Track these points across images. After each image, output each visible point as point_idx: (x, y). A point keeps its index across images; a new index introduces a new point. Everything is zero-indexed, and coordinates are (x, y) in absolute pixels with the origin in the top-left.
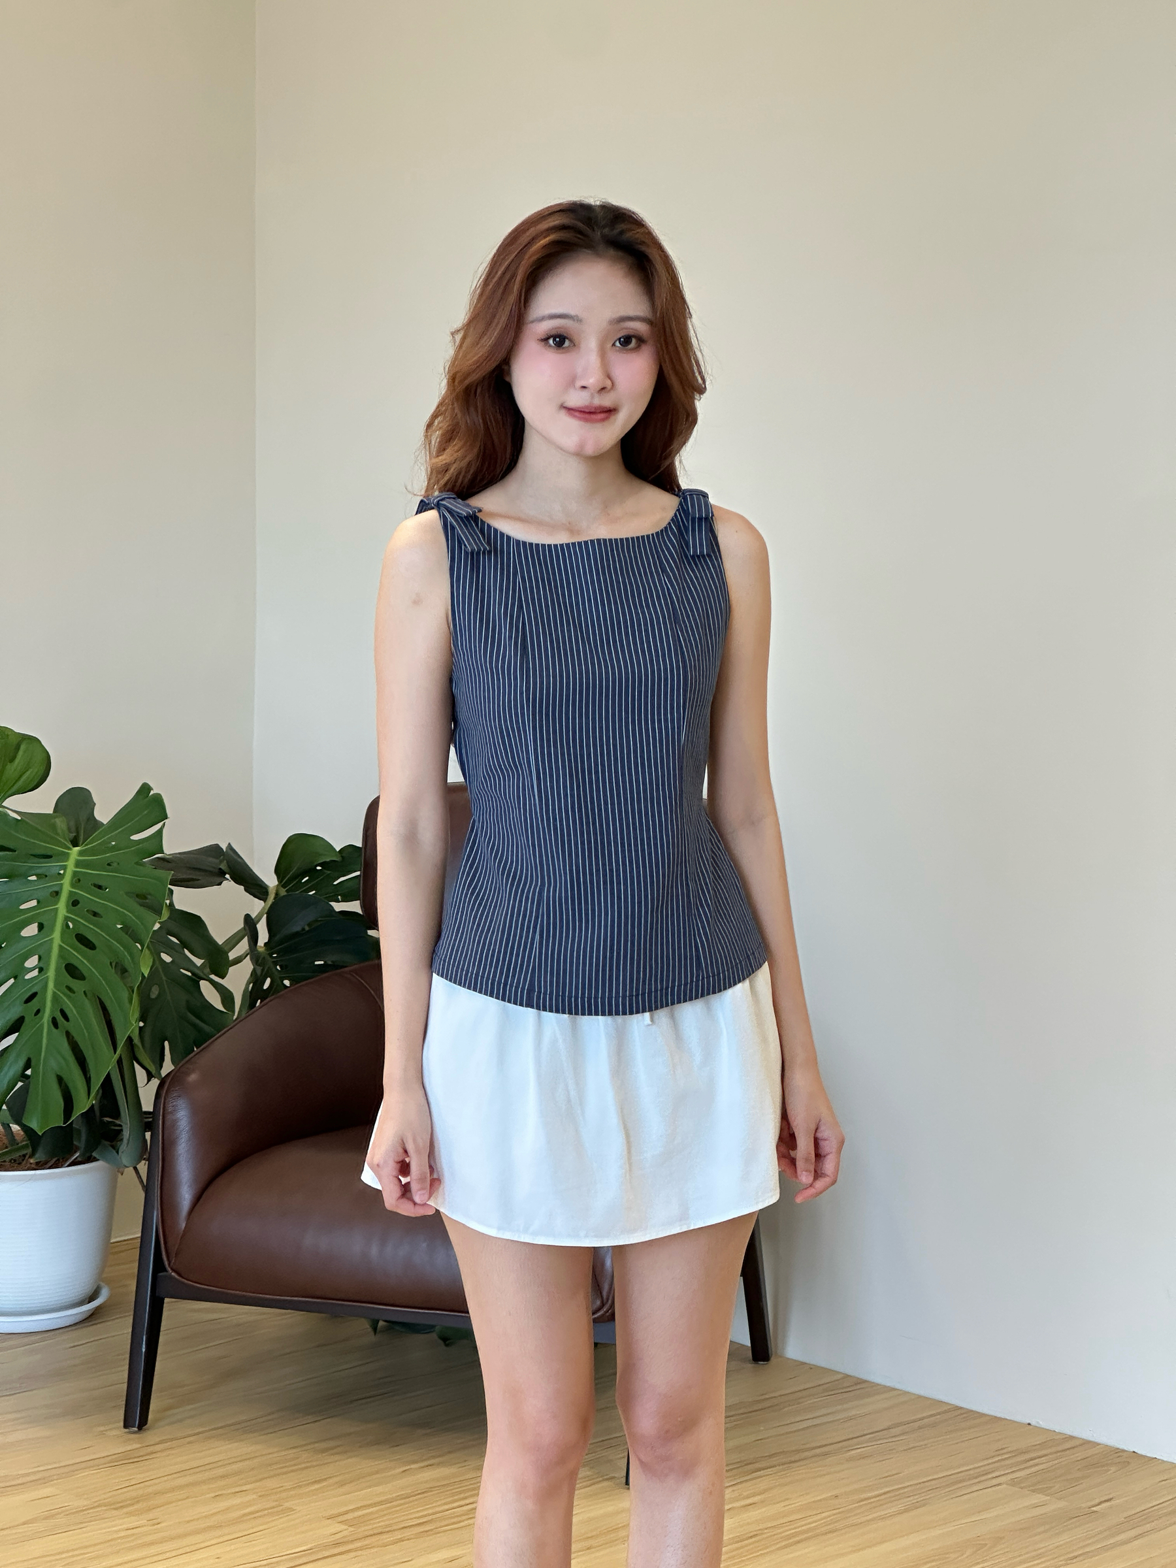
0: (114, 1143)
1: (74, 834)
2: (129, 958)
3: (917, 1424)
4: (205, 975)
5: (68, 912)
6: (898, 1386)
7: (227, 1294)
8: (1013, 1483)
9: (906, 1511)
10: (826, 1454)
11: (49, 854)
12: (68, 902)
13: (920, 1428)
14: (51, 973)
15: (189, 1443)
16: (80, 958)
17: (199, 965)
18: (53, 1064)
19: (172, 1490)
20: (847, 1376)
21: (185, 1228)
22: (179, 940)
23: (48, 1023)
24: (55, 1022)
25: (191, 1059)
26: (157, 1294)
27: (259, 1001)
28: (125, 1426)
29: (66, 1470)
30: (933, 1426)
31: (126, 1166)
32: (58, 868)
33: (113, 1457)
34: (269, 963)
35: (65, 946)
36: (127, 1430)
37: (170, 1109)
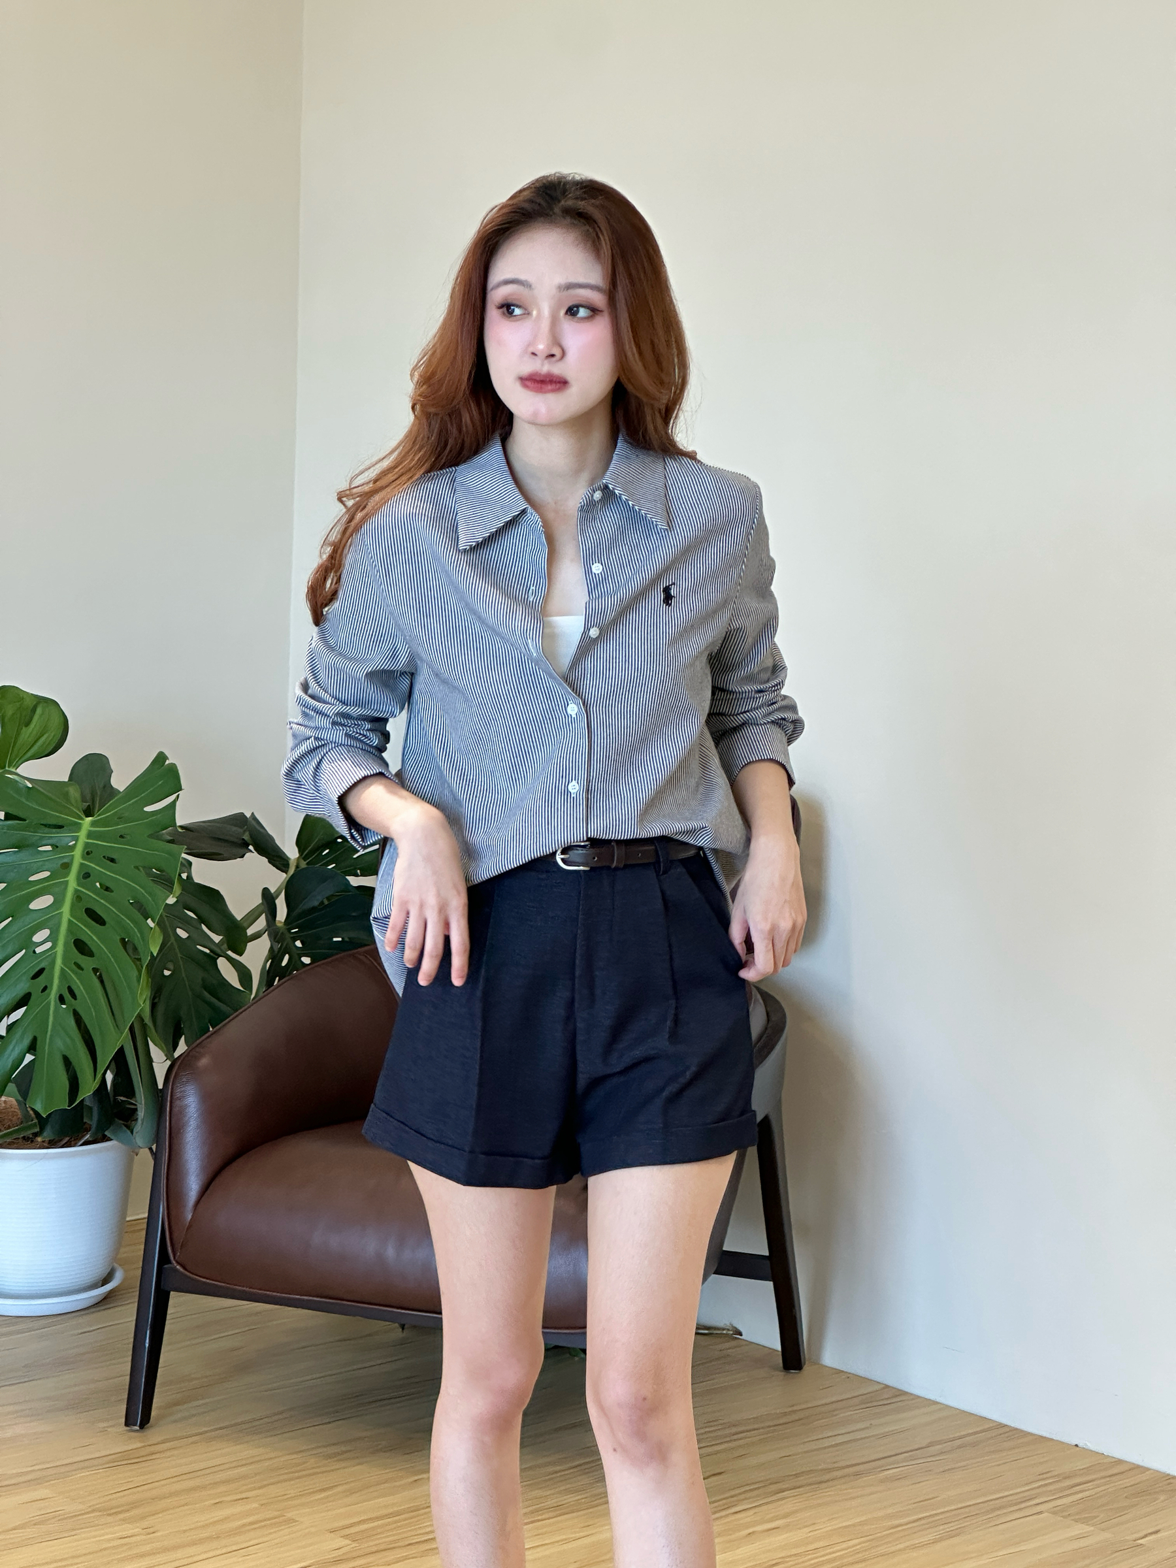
0: (128, 1123)
1: (88, 804)
2: (139, 934)
4: (221, 950)
5: (78, 885)
7: (232, 1289)
8: (1057, 1512)
10: (857, 1474)
11: (59, 823)
12: (79, 873)
13: (960, 1447)
14: (60, 949)
15: (194, 1443)
16: (90, 934)
17: (217, 942)
18: (59, 1043)
19: (172, 1494)
20: (887, 1386)
21: (191, 1220)
22: (196, 915)
23: (55, 1001)
24: (62, 999)
25: (203, 1040)
26: (162, 1287)
27: (277, 978)
28: (127, 1424)
29: (63, 1470)
30: (974, 1445)
31: (141, 1148)
32: (69, 839)
33: (113, 1456)
34: (288, 940)
35: (74, 920)
36: (128, 1428)
37: (178, 1095)
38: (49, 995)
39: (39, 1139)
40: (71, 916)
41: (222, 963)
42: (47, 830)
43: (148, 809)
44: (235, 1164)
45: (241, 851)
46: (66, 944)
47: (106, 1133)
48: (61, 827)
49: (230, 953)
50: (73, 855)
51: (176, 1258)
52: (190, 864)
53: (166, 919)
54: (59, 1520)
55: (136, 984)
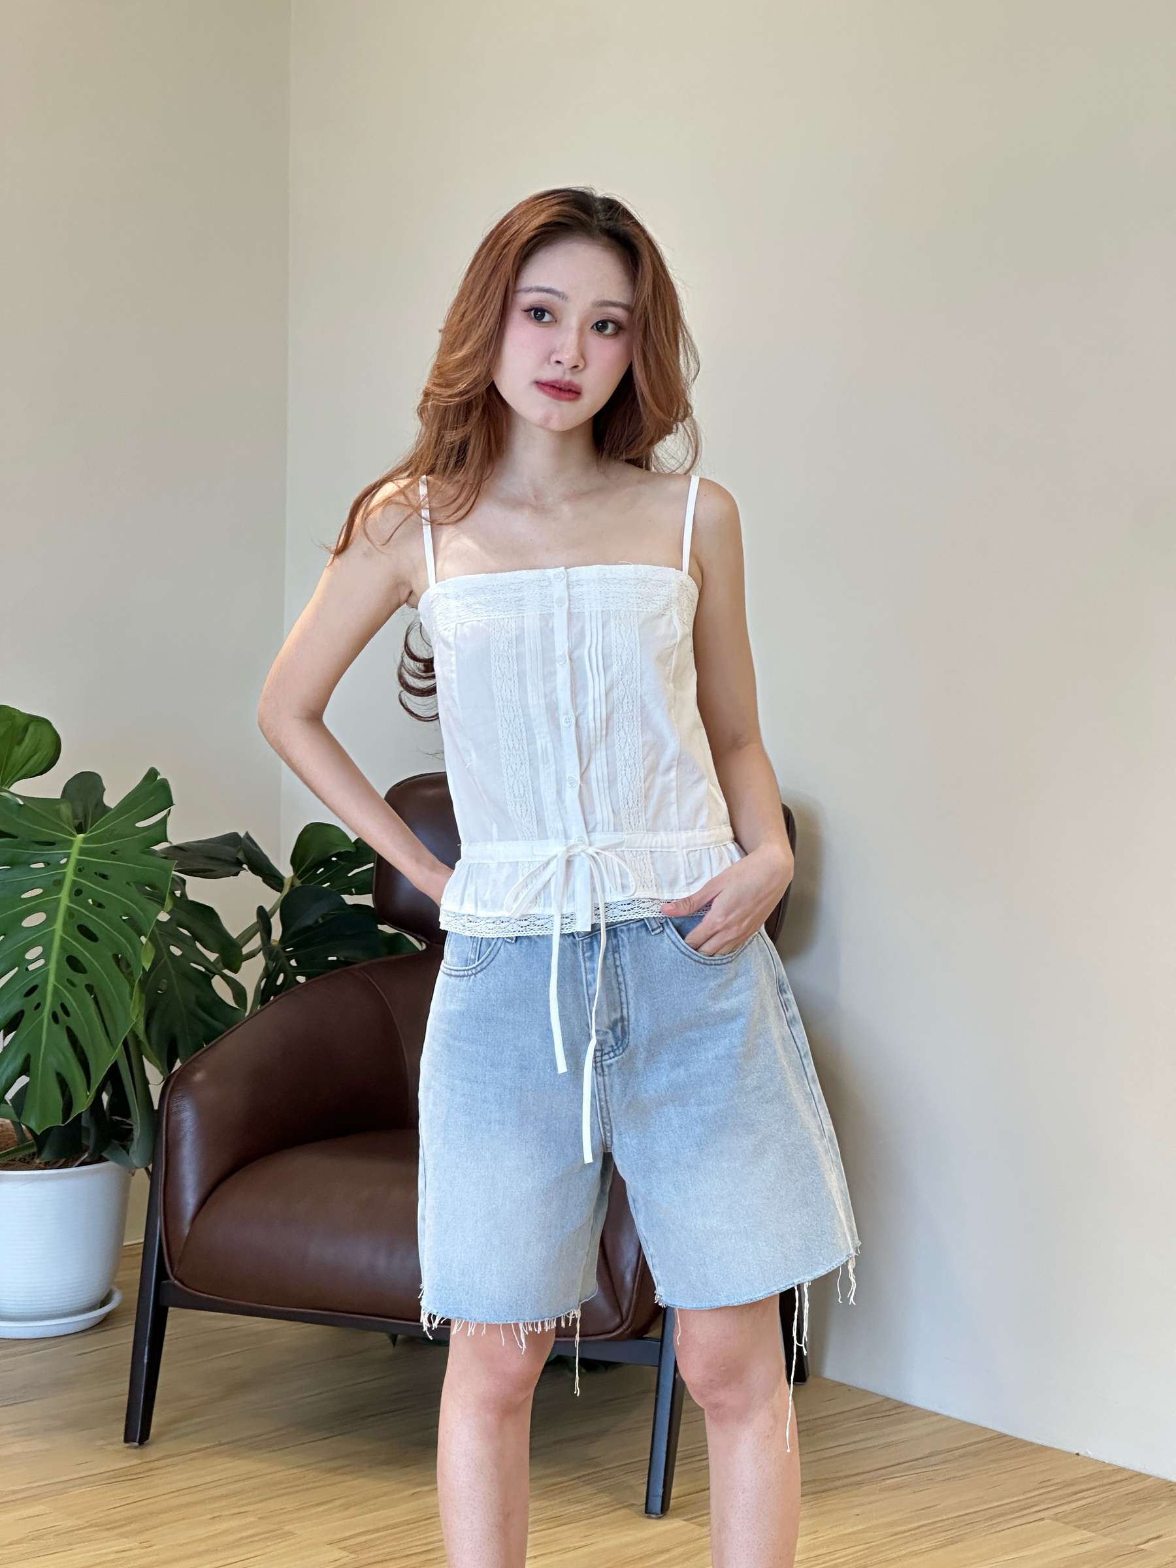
0: (123, 1143)
1: (80, 820)
2: (131, 951)
3: (958, 1452)
4: (216, 968)
5: (71, 901)
6: (939, 1411)
8: (1055, 1518)
9: (941, 1546)
10: (858, 1484)
11: (51, 840)
12: (71, 890)
13: (962, 1456)
14: (52, 966)
15: (189, 1460)
16: (82, 950)
17: (212, 960)
18: (53, 1061)
19: (170, 1509)
20: (887, 1399)
21: (189, 1234)
22: (190, 933)
23: (48, 1018)
24: (55, 1017)
25: (198, 1056)
26: (160, 1303)
27: (272, 997)
28: (126, 1440)
29: (62, 1486)
30: (976, 1454)
31: (137, 1168)
32: (61, 856)
33: (113, 1473)
34: (283, 959)
35: (67, 938)
36: (127, 1445)
37: (174, 1109)
38: (42, 1012)
39: (38, 1161)
40: (65, 931)
41: (218, 983)
42: (38, 847)
43: (140, 824)
44: (232, 1178)
45: (235, 870)
46: (58, 963)
47: (104, 1154)
48: (53, 844)
49: (226, 971)
50: (65, 873)
51: (174, 1272)
52: (184, 882)
53: (158, 935)
54: (57, 1535)
55: (129, 1000)
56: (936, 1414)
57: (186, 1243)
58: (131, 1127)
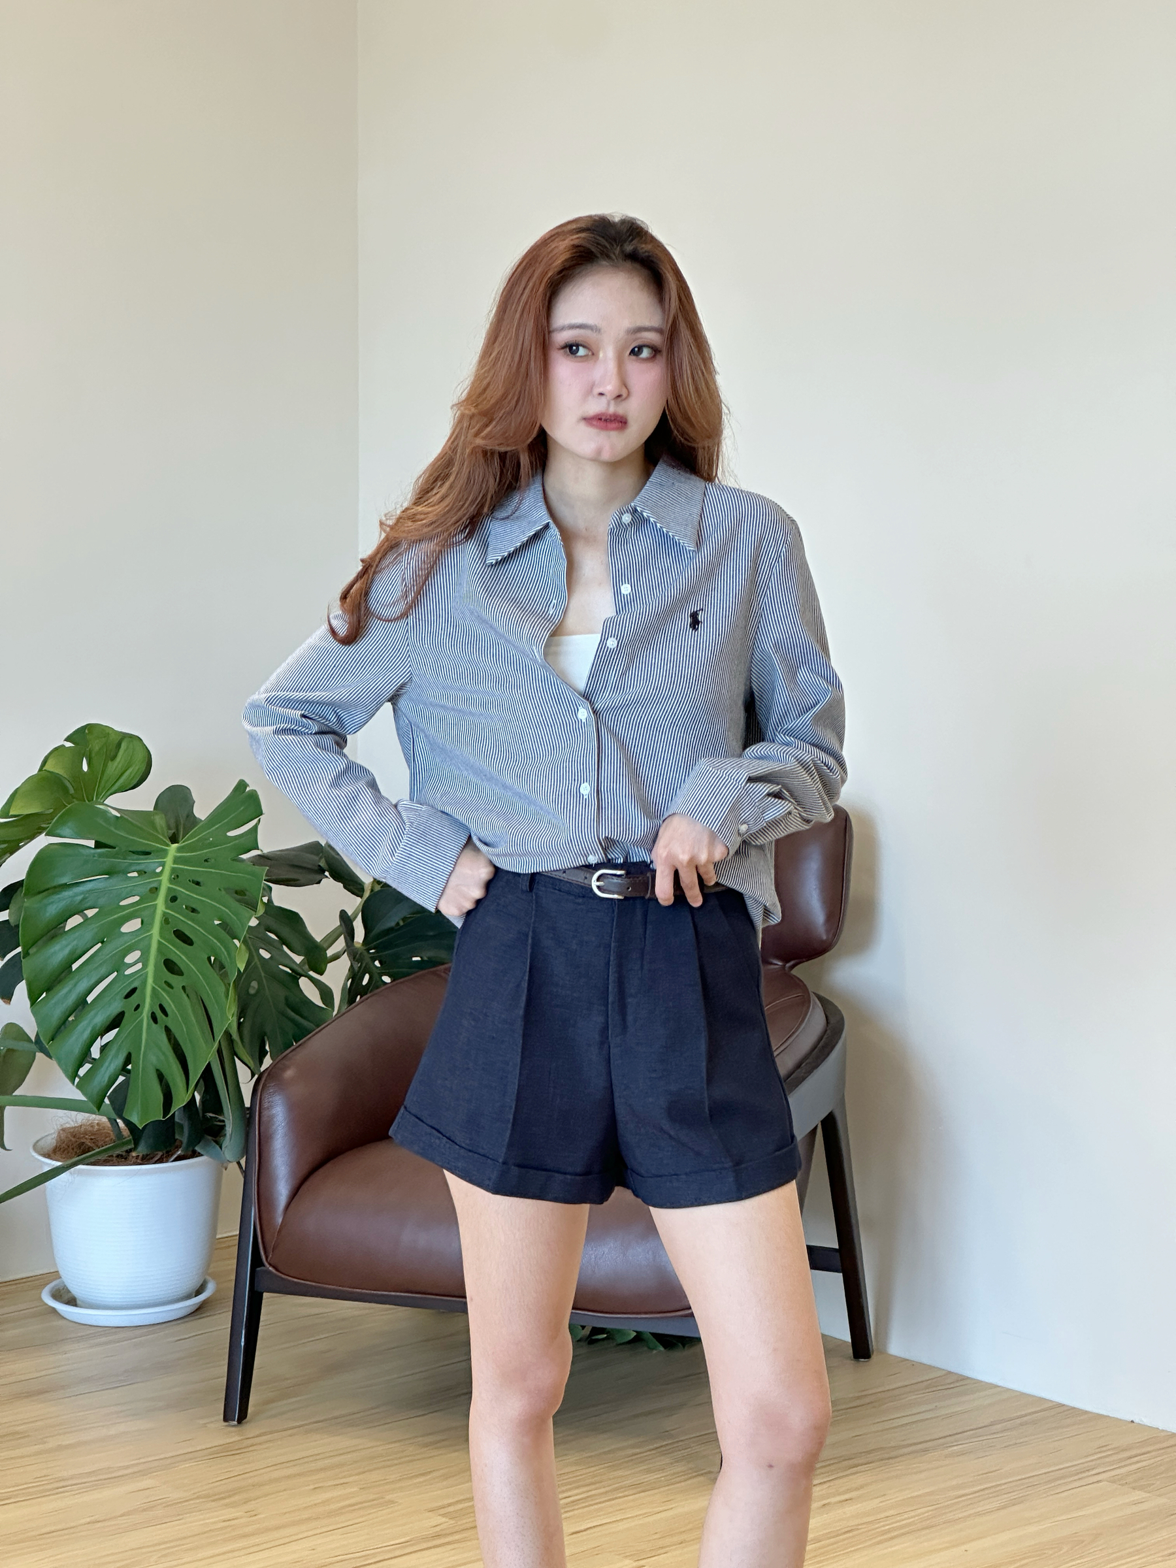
0: (217, 1139)
1: (173, 831)
2: (226, 953)
4: (303, 970)
5: (166, 908)
6: (1000, 1383)
7: (325, 1288)
8: (1112, 1481)
9: (1004, 1507)
10: (926, 1450)
11: (148, 850)
12: (167, 896)
13: (1021, 1424)
14: (151, 969)
15: (290, 1436)
16: (179, 954)
17: (298, 963)
18: (153, 1059)
19: (271, 1481)
20: (950, 1373)
21: (282, 1222)
22: (277, 936)
23: (148, 1019)
24: (154, 1018)
25: (287, 1054)
26: (255, 1289)
27: (359, 997)
28: (226, 1419)
29: (169, 1461)
30: (1035, 1423)
31: (230, 1162)
32: (157, 865)
33: (216, 1448)
34: (367, 959)
35: (163, 941)
36: (226, 1424)
37: (266, 1105)
38: (142, 1013)
39: (134, 1154)
40: (161, 936)
41: (304, 983)
42: (136, 856)
43: (231, 834)
44: (321, 1171)
45: (318, 877)
46: (156, 966)
47: (196, 1148)
48: (148, 853)
49: (311, 973)
50: (160, 881)
51: (269, 1260)
52: (270, 889)
53: (249, 940)
54: (165, 1507)
55: (225, 999)
56: (997, 1386)
57: (280, 1231)
58: (223, 1124)
